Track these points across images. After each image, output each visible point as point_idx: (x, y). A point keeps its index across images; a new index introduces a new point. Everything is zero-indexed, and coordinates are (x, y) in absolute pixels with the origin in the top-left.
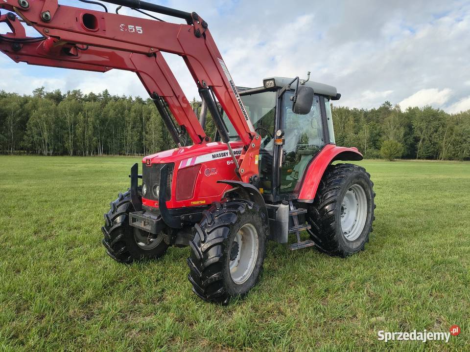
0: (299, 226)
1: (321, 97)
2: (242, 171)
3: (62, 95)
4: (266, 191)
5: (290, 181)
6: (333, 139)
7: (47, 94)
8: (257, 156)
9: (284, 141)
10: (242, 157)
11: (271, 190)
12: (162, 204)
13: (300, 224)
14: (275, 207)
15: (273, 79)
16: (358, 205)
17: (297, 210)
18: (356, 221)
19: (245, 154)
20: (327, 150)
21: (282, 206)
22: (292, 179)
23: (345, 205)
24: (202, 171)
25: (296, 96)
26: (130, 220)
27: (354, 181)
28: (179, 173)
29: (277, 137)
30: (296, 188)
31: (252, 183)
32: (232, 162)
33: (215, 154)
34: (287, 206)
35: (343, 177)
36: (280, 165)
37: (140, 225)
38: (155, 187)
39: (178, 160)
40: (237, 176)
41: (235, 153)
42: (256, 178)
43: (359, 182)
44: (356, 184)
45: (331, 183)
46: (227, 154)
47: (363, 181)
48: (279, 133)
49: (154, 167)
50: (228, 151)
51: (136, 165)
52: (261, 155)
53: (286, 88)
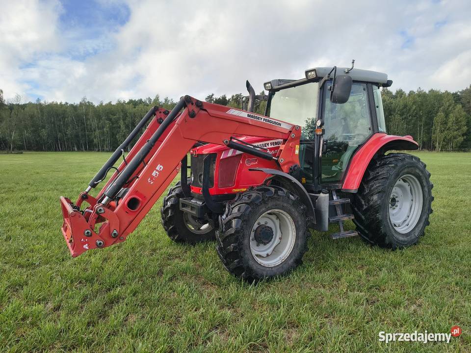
0: (342, 216)
1: (369, 85)
2: (281, 160)
3: (227, 99)
4: (308, 181)
5: (335, 171)
6: (383, 128)
7: (216, 100)
8: (297, 147)
9: (323, 131)
10: (282, 147)
11: (313, 179)
12: (206, 191)
13: (343, 213)
14: (316, 196)
15: (314, 70)
16: (412, 200)
17: (340, 200)
18: (408, 217)
19: (284, 144)
20: (376, 138)
21: (322, 195)
22: (336, 169)
23: (397, 197)
24: (244, 161)
25: (334, 86)
26: (181, 205)
27: (406, 171)
28: (221, 162)
29: (318, 127)
30: (340, 178)
31: (292, 172)
32: (273, 152)
33: (256, 144)
34: (328, 195)
35: (392, 167)
36: (320, 155)
37: (188, 210)
38: (201, 175)
39: (220, 151)
40: (277, 165)
41: (276, 143)
42: (296, 168)
43: (413, 173)
44: (408, 174)
45: (378, 173)
46: (268, 144)
47: (417, 171)
48: (319, 123)
49: (200, 157)
50: (269, 142)
51: (186, 156)
52: (303, 145)
53: (326, 78)
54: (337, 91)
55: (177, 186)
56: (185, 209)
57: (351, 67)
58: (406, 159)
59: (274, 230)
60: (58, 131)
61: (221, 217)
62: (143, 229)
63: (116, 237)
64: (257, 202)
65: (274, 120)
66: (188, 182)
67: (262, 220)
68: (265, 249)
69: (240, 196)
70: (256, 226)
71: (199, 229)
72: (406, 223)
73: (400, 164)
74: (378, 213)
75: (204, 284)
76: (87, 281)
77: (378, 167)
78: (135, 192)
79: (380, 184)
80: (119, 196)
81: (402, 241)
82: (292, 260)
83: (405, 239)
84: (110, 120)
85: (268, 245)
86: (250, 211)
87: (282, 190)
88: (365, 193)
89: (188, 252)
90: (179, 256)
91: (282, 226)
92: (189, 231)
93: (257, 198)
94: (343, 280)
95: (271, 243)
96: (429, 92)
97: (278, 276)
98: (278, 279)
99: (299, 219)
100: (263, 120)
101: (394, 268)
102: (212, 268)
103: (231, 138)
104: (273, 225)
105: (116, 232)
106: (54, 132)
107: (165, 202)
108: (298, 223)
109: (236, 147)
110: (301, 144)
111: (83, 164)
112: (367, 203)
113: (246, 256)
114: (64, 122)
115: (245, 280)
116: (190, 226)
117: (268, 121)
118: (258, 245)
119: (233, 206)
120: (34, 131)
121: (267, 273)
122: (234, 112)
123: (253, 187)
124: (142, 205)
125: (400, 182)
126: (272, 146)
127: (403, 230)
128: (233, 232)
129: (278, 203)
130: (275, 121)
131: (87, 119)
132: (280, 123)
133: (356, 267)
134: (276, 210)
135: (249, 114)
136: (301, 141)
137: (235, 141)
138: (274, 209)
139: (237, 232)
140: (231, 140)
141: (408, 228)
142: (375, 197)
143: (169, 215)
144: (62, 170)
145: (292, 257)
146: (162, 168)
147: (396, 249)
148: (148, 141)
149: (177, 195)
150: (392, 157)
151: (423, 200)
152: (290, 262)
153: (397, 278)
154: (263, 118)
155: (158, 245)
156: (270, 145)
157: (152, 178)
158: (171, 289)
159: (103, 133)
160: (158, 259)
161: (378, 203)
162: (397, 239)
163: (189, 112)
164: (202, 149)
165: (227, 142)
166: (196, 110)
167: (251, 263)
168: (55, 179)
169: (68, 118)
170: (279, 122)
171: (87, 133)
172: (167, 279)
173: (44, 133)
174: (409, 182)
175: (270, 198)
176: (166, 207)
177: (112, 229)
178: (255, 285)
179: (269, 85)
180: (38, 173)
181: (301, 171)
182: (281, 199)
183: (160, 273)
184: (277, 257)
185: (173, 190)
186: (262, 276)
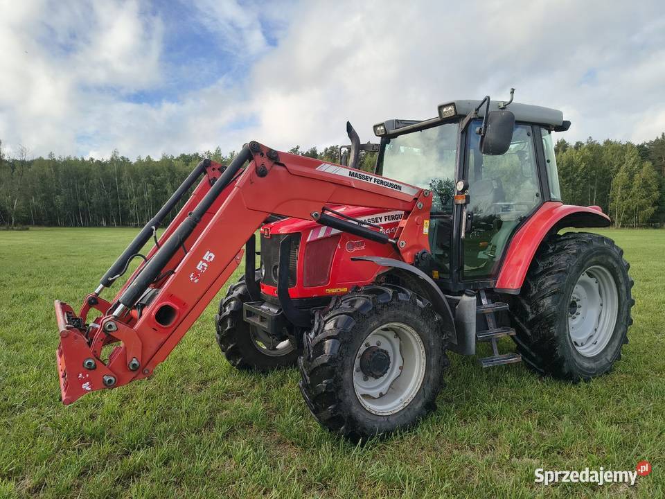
0: (496, 330)
1: (536, 127)
2: (402, 244)
3: (318, 153)
4: (443, 276)
5: (483, 260)
6: (556, 194)
7: (302, 154)
8: (427, 222)
9: (468, 198)
10: (403, 223)
11: (450, 273)
12: (283, 292)
13: (498, 326)
14: (456, 300)
15: (452, 104)
16: (601, 305)
17: (493, 305)
18: (596, 330)
19: (406, 219)
20: (546, 210)
21: (465, 298)
22: (485, 257)
23: (578, 300)
24: (343, 246)
25: (486, 127)
26: (245, 313)
27: (593, 260)
28: (308, 247)
29: (458, 192)
30: (492, 271)
31: (418, 262)
32: (388, 231)
33: (362, 219)
34: (475, 298)
35: (573, 254)
36: (463, 235)
37: (255, 321)
38: (276, 267)
39: (307, 229)
40: (396, 252)
41: (393, 217)
42: (425, 256)
43: (603, 263)
44: (597, 264)
45: (552, 263)
46: (381, 219)
47: (610, 260)
48: (460, 186)
49: (275, 239)
50: (383, 215)
51: (253, 237)
52: (434, 220)
53: (471, 115)
54: (491, 136)
55: (240, 283)
56: (251, 320)
57: (508, 100)
58: (594, 243)
59: (391, 355)
60: (79, 198)
61: (307, 334)
62: (190, 346)
63: (136, 370)
64: (365, 312)
65: (389, 182)
66: (257, 278)
67: (372, 340)
68: (376, 385)
69: (337, 301)
70: (363, 348)
71: (274, 349)
72: (593, 340)
73: (585, 249)
74: (552, 326)
75: (279, 442)
76: (93, 437)
77: (551, 254)
78: (169, 296)
79: (554, 281)
80: (144, 302)
81: (588, 369)
82: (420, 404)
83: (592, 365)
84: (153, 183)
85: (382, 379)
86: (354, 327)
87: (404, 292)
88: (531, 295)
89: (257, 386)
90: (242, 394)
91: (405, 349)
92: (258, 351)
93: (365, 305)
94: (503, 436)
95: (386, 376)
96: (605, 143)
97: (398, 432)
98: (399, 436)
99: (431, 337)
100: (373, 180)
101: (580, 416)
102: (293, 414)
103: (324, 209)
104: (390, 347)
105: (136, 362)
106: (73, 200)
107: (221, 307)
108: (429, 344)
109: (330, 223)
110: (431, 218)
111: (111, 245)
112: (535, 309)
113: (347, 399)
114: (87, 185)
115: (347, 438)
116: (260, 343)
117: (382, 182)
118: (366, 379)
119: (326, 318)
120: (45, 199)
121: (380, 425)
122: (328, 169)
123: (357, 287)
124: (179, 316)
125: (584, 277)
126: (388, 222)
127: (588, 351)
128: (326, 361)
129: (398, 312)
130: (392, 182)
131: (120, 181)
132: (400, 185)
133: (521, 413)
134: (396, 324)
135: (352, 171)
136: (431, 214)
137: (329, 213)
138: (391, 322)
139: (332, 360)
140: (323, 213)
141: (596, 349)
142: (547, 301)
143: (228, 327)
144: (81, 254)
145: (419, 400)
146: (213, 256)
147: (579, 380)
148: (190, 214)
149: (240, 296)
150: (572, 238)
151: (619, 306)
152: (417, 407)
153: (589, 435)
154: (374, 177)
155: (211, 374)
156: (383, 219)
157: (196, 273)
158: (225, 453)
159: (143, 201)
160: (208, 399)
161: (553, 310)
162: (581, 366)
163: (257, 168)
164: (278, 227)
165: (316, 215)
166: (268, 164)
167: (355, 409)
168: (68, 268)
169: (93, 179)
170: (398, 184)
171: (120, 200)
172: (220, 435)
173: (59, 200)
174: (597, 276)
175: (386, 306)
176: (224, 314)
177: (129, 357)
178: (362, 446)
179: (382, 128)
180: (45, 258)
181: (432, 260)
182: (403, 306)
183: (210, 424)
184: (396, 399)
185: (234, 289)
186: (373, 431)
